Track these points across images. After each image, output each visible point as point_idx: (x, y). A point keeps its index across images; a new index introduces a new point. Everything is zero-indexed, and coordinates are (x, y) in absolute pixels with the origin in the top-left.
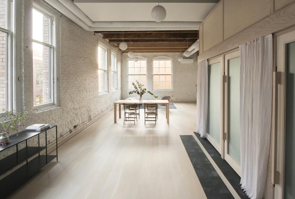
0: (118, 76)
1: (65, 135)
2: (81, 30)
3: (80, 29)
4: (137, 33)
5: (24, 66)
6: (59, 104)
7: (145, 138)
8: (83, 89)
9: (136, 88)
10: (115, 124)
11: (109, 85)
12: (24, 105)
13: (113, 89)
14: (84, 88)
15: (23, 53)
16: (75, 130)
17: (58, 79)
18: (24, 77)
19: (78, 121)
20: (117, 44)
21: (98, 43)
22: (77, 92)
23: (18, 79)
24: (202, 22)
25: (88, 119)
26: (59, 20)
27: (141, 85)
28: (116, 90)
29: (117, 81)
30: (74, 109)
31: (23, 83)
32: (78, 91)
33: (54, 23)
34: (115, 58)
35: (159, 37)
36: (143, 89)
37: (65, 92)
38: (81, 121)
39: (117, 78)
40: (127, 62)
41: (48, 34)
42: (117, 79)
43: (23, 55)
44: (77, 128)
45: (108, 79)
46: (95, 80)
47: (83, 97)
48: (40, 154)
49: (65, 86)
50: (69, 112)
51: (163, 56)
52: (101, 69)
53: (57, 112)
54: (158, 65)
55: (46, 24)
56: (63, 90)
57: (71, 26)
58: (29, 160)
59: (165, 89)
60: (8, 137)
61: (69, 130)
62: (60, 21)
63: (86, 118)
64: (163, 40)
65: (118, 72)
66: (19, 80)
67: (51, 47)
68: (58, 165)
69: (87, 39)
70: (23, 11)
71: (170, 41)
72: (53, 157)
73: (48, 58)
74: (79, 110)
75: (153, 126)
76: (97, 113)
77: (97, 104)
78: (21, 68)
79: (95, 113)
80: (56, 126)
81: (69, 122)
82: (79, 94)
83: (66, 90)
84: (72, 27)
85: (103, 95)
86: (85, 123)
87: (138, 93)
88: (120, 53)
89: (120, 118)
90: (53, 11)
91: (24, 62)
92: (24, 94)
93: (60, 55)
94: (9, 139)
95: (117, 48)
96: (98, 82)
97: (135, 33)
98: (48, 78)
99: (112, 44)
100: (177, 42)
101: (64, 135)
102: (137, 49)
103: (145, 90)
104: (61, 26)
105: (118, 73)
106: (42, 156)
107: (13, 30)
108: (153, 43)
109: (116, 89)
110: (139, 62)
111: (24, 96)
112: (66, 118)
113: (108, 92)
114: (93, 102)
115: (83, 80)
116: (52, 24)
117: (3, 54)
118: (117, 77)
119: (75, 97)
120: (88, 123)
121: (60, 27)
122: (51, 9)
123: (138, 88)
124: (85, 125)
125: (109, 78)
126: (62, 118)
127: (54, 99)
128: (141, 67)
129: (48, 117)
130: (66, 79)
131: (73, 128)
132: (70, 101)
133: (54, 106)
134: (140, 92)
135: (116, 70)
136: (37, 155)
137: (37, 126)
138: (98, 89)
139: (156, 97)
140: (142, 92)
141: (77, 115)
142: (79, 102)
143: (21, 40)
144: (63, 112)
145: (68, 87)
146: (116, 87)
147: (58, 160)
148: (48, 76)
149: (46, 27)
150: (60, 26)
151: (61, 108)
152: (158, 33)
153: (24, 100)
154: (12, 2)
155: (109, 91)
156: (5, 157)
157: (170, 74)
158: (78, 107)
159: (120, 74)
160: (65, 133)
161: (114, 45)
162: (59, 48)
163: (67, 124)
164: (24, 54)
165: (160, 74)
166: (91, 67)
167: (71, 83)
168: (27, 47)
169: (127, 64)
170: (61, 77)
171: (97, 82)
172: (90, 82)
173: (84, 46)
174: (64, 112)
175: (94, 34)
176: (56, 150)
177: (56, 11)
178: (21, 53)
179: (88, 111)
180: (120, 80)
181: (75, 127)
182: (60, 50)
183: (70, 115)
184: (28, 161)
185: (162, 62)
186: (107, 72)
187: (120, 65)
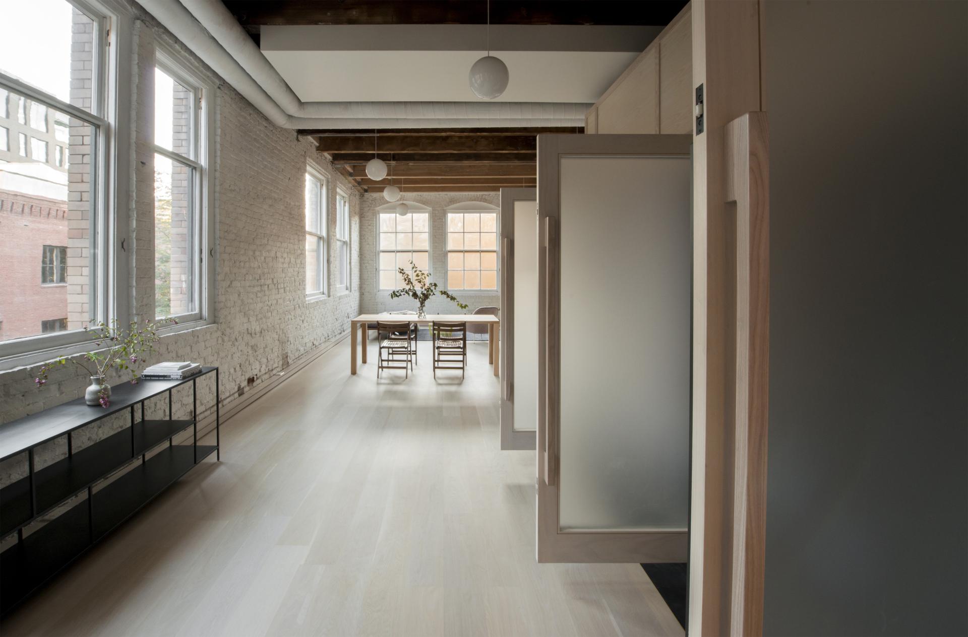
0: (352, 255)
1: (228, 400)
2: (266, 127)
3: (265, 123)
4: (412, 137)
5: (135, 213)
6: (214, 318)
7: (439, 409)
8: (269, 282)
9: (409, 282)
10: (354, 377)
11: (332, 277)
12: (135, 312)
13: (340, 289)
14: (273, 279)
15: (135, 179)
16: (250, 389)
17: (211, 252)
18: (135, 240)
19: (258, 367)
20: (351, 167)
21: (305, 163)
22: (256, 289)
23: (123, 245)
24: (593, 104)
25: (281, 363)
26: (215, 96)
27: (423, 274)
28: (347, 292)
29: (351, 269)
30: (248, 333)
31: (134, 257)
32: (257, 286)
33: (203, 104)
34: (344, 205)
35: (470, 147)
36: (427, 285)
37: (229, 286)
38: (264, 366)
39: (350, 259)
40: (376, 218)
41: (188, 133)
42: (350, 263)
43: (135, 183)
44: (255, 384)
45: (328, 261)
46: (298, 261)
47: (270, 304)
48: (173, 444)
49: (229, 272)
50: (236, 339)
51: (475, 200)
52: (310, 234)
53: (209, 338)
54: (460, 225)
55: (183, 109)
56: (224, 280)
57: (243, 114)
58: (149, 455)
59: (480, 290)
60: (109, 387)
61: (236, 389)
62: (219, 101)
63: (276, 360)
64: (478, 157)
65: (352, 242)
66: (123, 247)
67: (195, 168)
68: (221, 471)
69: (280, 151)
70: (135, 69)
71: (498, 158)
72: (209, 450)
73: (186, 196)
74: (260, 336)
75: (456, 382)
76: (302, 351)
77: (302, 326)
78: (128, 217)
79: (298, 350)
80: (217, 369)
81: (238, 368)
82: (259, 295)
83: (231, 282)
84: (245, 118)
85: (317, 302)
86: (274, 372)
87: (415, 295)
88: (357, 193)
89: (364, 361)
90: (202, 72)
91: (136, 200)
92: (134, 284)
93: (218, 189)
94: (110, 393)
95: (351, 178)
96: (304, 268)
97: (406, 137)
98: (186, 248)
99: (339, 166)
100: (517, 163)
101: (225, 399)
102: (407, 181)
103: (433, 288)
104: (221, 114)
105: (352, 246)
106: (179, 447)
107: (111, 118)
108: (451, 163)
109: (347, 289)
110: (409, 215)
111: (134, 289)
112: (230, 357)
113: (329, 296)
114: (293, 318)
115: (271, 259)
116: (197, 107)
117: (82, 182)
118: (350, 257)
119: (251, 301)
120: (282, 374)
121: (218, 117)
122: (197, 68)
123: (415, 283)
124: (275, 378)
125: (332, 259)
126: (222, 354)
127: (200, 304)
128: (415, 229)
129: (189, 348)
130: (230, 254)
131: (246, 383)
132: (240, 311)
133: (202, 322)
134: (419, 293)
135: (347, 238)
136: (166, 445)
137: (172, 367)
138: (305, 285)
139: (462, 307)
140: (425, 292)
141: (256, 351)
142: (259, 316)
143: (129, 145)
144: (223, 341)
145: (235, 274)
146: (348, 285)
147: (221, 459)
148: (187, 245)
149: (180, 114)
150: (218, 112)
151: (218, 329)
152: (467, 137)
153: (134, 300)
154: (107, 48)
155: (331, 294)
156: (92, 443)
157: (494, 248)
158: (258, 329)
159: (358, 250)
160: (228, 394)
161: (344, 169)
162: (215, 170)
163: (232, 370)
164: (136, 181)
165: (466, 249)
166: (288, 227)
167: (242, 264)
168: (143, 163)
169: (376, 221)
170: (218, 247)
171: (303, 265)
172: (286, 265)
173: (272, 169)
174: (226, 339)
175: (297, 138)
176: (215, 431)
177: (209, 74)
178: (129, 179)
179: (283, 342)
180: (358, 264)
181: (251, 381)
182: (218, 174)
183: (240, 348)
184: (146, 459)
185: (472, 218)
186: (327, 241)
187: (358, 225)
